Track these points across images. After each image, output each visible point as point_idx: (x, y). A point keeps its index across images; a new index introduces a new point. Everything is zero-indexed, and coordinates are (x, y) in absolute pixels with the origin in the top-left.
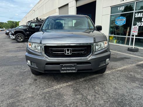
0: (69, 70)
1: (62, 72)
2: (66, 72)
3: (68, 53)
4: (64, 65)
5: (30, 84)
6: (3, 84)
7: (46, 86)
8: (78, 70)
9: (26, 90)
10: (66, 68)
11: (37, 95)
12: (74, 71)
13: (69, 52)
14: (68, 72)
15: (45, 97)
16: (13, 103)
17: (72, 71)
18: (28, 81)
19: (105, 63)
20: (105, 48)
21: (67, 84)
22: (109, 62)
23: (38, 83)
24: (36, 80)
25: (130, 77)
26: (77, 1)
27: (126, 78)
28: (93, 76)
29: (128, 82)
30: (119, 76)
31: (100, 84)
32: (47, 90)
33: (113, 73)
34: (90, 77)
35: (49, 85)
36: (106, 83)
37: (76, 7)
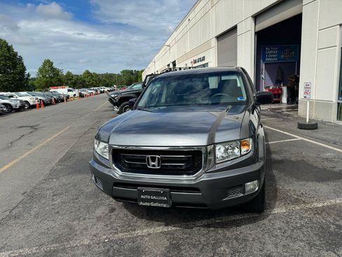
0: (154, 201)
1: (141, 203)
2: (148, 204)
4: (144, 190)
5: (99, 219)
6: (58, 212)
9: (86, 229)
10: (148, 197)
11: (98, 244)
12: (165, 206)
13: (156, 163)
14: (152, 204)
15: (108, 250)
17: (159, 205)
18: (99, 212)
19: (244, 193)
20: (241, 156)
21: (165, 229)
22: (257, 189)
23: (114, 217)
24: (113, 210)
25: (331, 234)
26: (256, 17)
27: (316, 235)
28: (233, 218)
29: (315, 245)
30: (302, 226)
31: (237, 239)
32: (120, 235)
33: (289, 214)
34: (225, 219)
35: (129, 225)
36: (253, 240)
37: (255, 33)
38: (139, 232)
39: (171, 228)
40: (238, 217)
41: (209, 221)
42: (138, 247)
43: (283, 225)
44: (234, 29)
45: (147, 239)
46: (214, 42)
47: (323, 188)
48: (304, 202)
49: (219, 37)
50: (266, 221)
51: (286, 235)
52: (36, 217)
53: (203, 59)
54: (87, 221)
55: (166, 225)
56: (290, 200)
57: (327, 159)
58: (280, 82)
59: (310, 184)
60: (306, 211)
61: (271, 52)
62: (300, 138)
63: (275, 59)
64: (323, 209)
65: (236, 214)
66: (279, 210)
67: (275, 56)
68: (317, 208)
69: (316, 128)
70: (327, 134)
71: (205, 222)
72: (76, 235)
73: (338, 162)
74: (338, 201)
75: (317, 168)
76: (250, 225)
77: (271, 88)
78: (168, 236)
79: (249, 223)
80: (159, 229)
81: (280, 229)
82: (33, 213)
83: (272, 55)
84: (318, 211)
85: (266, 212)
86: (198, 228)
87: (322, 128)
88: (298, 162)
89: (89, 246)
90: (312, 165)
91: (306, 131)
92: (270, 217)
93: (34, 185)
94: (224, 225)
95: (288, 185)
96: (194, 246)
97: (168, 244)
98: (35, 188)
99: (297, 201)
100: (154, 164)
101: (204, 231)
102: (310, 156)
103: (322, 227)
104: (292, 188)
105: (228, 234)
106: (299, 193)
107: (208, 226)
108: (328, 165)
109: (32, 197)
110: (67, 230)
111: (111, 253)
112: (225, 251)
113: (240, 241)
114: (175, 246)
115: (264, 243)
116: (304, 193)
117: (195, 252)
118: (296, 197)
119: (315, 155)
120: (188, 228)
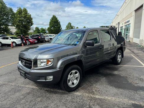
4: (21, 71)
7: (26, 83)
9: (18, 81)
15: (14, 88)
16: (4, 84)
19: (46, 80)
20: (47, 65)
22: (52, 80)
34: (55, 90)
40: (60, 91)
42: (21, 90)
43: (70, 99)
44: (142, 6)
45: (26, 88)
46: (134, 13)
47: (114, 91)
48: (94, 94)
49: (136, 11)
53: (129, 21)
55: (36, 86)
56: (89, 91)
57: (141, 79)
59: (111, 87)
72: (14, 82)
74: (109, 98)
75: (128, 81)
76: (59, 95)
78: (32, 90)
84: (92, 99)
85: (73, 92)
99: (91, 93)
100: (23, 63)
102: (134, 76)
103: (82, 105)
104: (99, 87)
106: (98, 90)
107: (46, 91)
108: (136, 82)
114: (29, 93)
116: (101, 90)
117: (31, 97)
118: (94, 91)
119: (137, 76)
120: (40, 89)
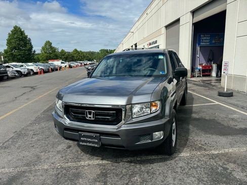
0: (90, 142)
1: (81, 143)
2: (86, 144)
3: (90, 118)
4: (83, 134)
5: (59, 152)
6: (33, 146)
7: (73, 158)
8: (103, 145)
9: (48, 159)
10: (86, 139)
11: (53, 169)
12: (96, 146)
13: (92, 116)
14: (88, 144)
15: (59, 174)
16: (24, 172)
17: (93, 145)
18: (60, 148)
20: (151, 113)
21: (101, 162)
22: (162, 137)
23: (69, 151)
24: (69, 147)
25: (217, 173)
26: (194, 12)
27: (205, 173)
28: (150, 157)
29: (203, 180)
30: (198, 166)
31: (148, 173)
32: (69, 164)
33: (191, 158)
34: (144, 158)
35: (77, 158)
36: (159, 174)
37: (193, 24)
38: (82, 163)
39: (104, 162)
40: (154, 157)
41: (132, 159)
42: (79, 173)
43: (184, 164)
44: (178, 21)
45: (86, 168)
46: (164, 30)
47: (223, 140)
48: (205, 150)
49: (167, 27)
50: (173, 162)
51: (184, 172)
52: (18, 148)
53: (155, 42)
54: (51, 153)
55: (102, 160)
56: (195, 148)
57: (232, 119)
58: (211, 61)
59: (214, 136)
60: (204, 156)
61: (205, 38)
62: (217, 103)
63: (208, 43)
64: (217, 155)
65: (153, 155)
66: (185, 154)
67: (208, 41)
68: (213, 154)
69: (232, 96)
70: (239, 101)
71: (129, 159)
72: (40, 162)
73: (241, 121)
74: (230, 151)
75: (223, 125)
76: (160, 164)
77: (204, 65)
78: (101, 167)
79: (160, 162)
80: (97, 161)
81: (181, 167)
82: (17, 146)
83: (206, 40)
84: (213, 157)
85: (175, 155)
86: (123, 163)
87: (236, 96)
88: (210, 120)
89: (47, 170)
90: (220, 123)
91: (223, 97)
92: (177, 159)
93: (23, 127)
94: (142, 162)
95: (197, 137)
96: (117, 175)
97: (99, 172)
98: (23, 129)
99: (200, 149)
100: (90, 117)
101: (127, 165)
102: (220, 116)
103: (212, 169)
104: (199, 139)
105: (143, 168)
106: (203, 143)
107: (131, 162)
108: (232, 123)
109: (19, 135)
110: (36, 158)
111: (60, 176)
112: (137, 180)
113: (150, 174)
114: (104, 174)
115: (166, 177)
116: (207, 143)
117: (116, 179)
118: (200, 145)
119: (224, 116)
120: (116, 163)
